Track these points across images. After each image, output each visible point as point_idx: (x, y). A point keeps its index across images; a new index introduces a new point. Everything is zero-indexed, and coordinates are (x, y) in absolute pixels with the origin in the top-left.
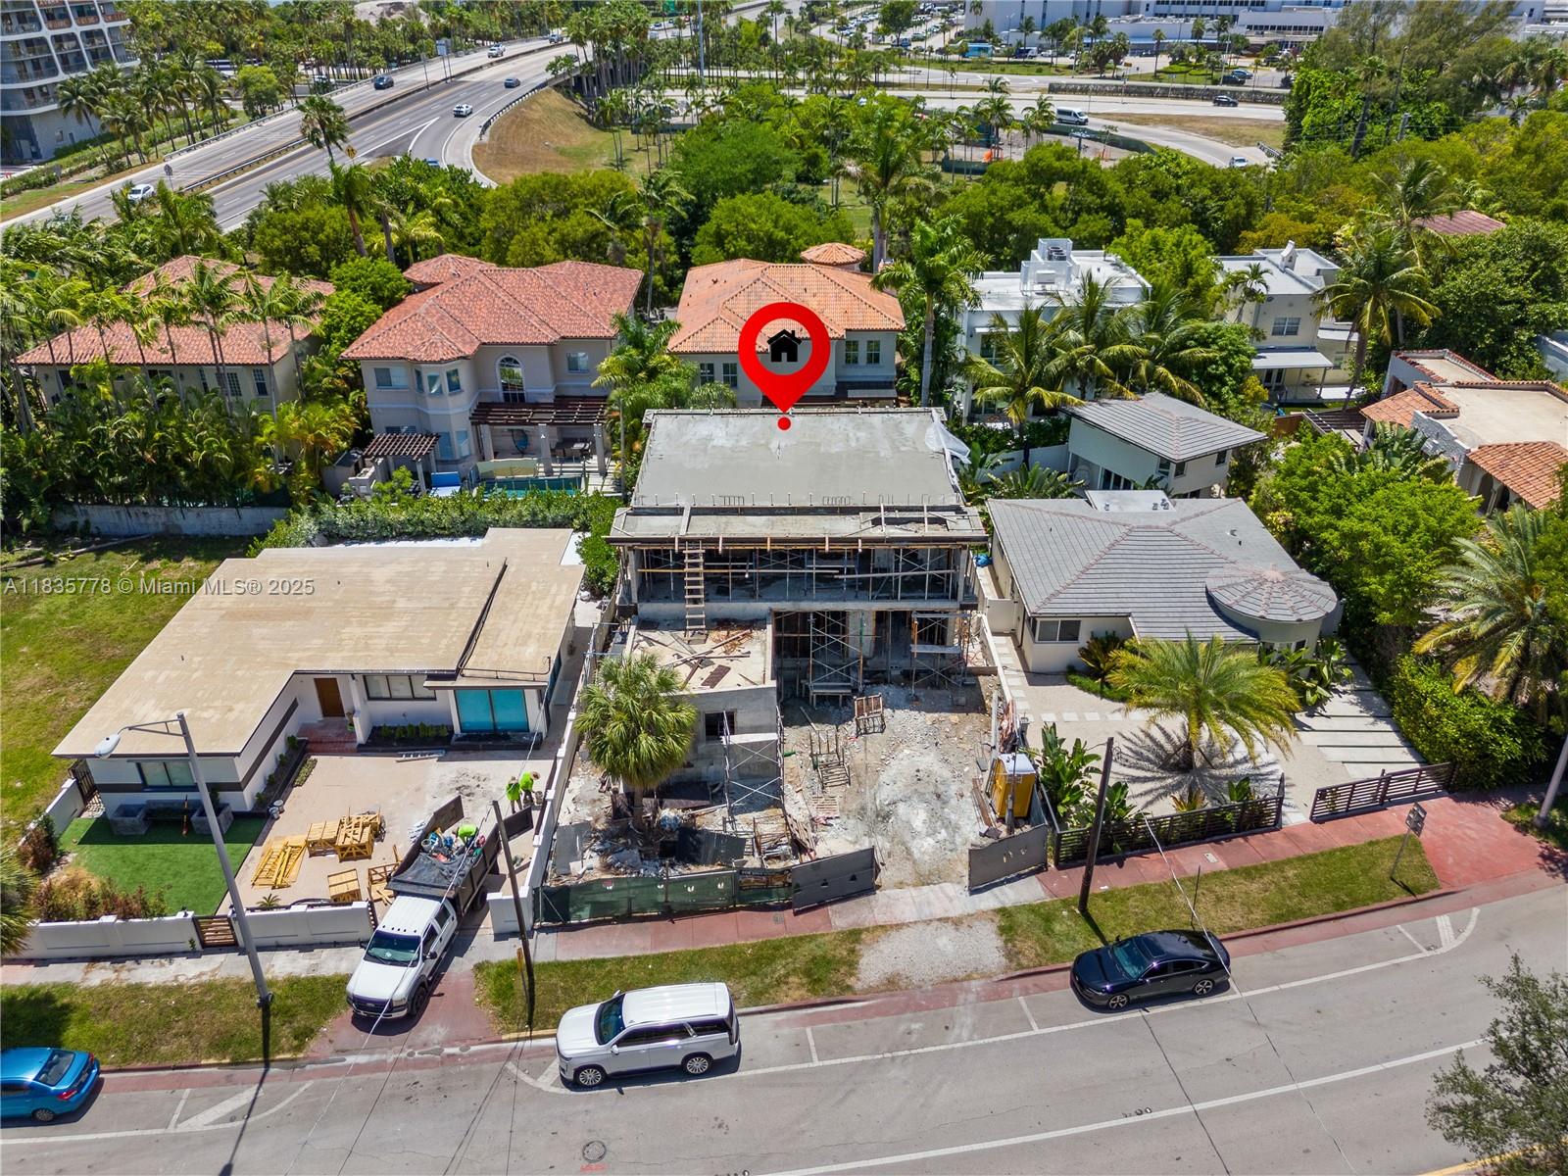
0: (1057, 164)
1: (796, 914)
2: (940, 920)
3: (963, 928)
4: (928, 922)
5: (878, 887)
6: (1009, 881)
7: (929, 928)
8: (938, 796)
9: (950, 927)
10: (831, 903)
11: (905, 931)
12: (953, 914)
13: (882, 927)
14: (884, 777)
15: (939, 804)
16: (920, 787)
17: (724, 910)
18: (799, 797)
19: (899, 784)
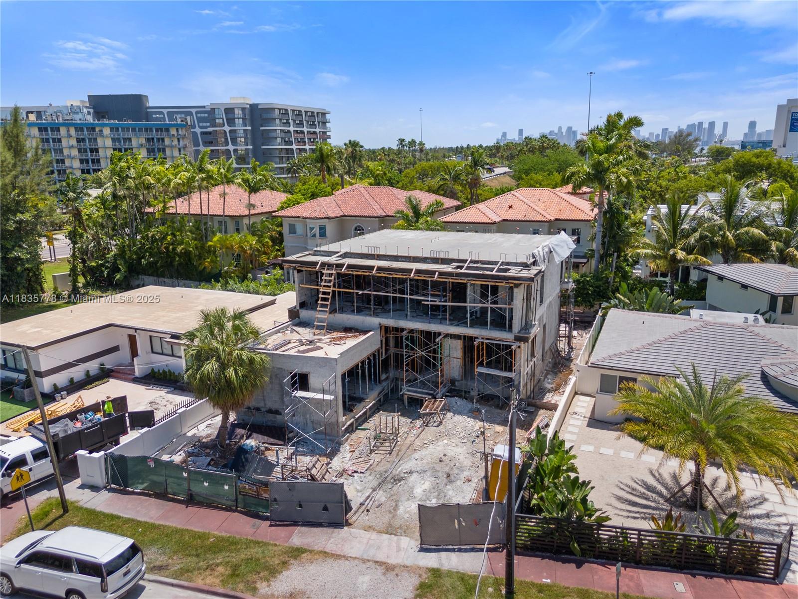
0: (754, 159)
1: (271, 525)
2: (376, 562)
3: (391, 575)
4: (364, 561)
5: (348, 524)
6: (460, 550)
7: (364, 565)
8: (449, 476)
9: (381, 570)
10: (303, 525)
11: (342, 562)
12: (392, 561)
13: (325, 552)
14: (416, 455)
15: (445, 480)
16: (438, 467)
17: (228, 509)
18: (348, 455)
19: (424, 461)
